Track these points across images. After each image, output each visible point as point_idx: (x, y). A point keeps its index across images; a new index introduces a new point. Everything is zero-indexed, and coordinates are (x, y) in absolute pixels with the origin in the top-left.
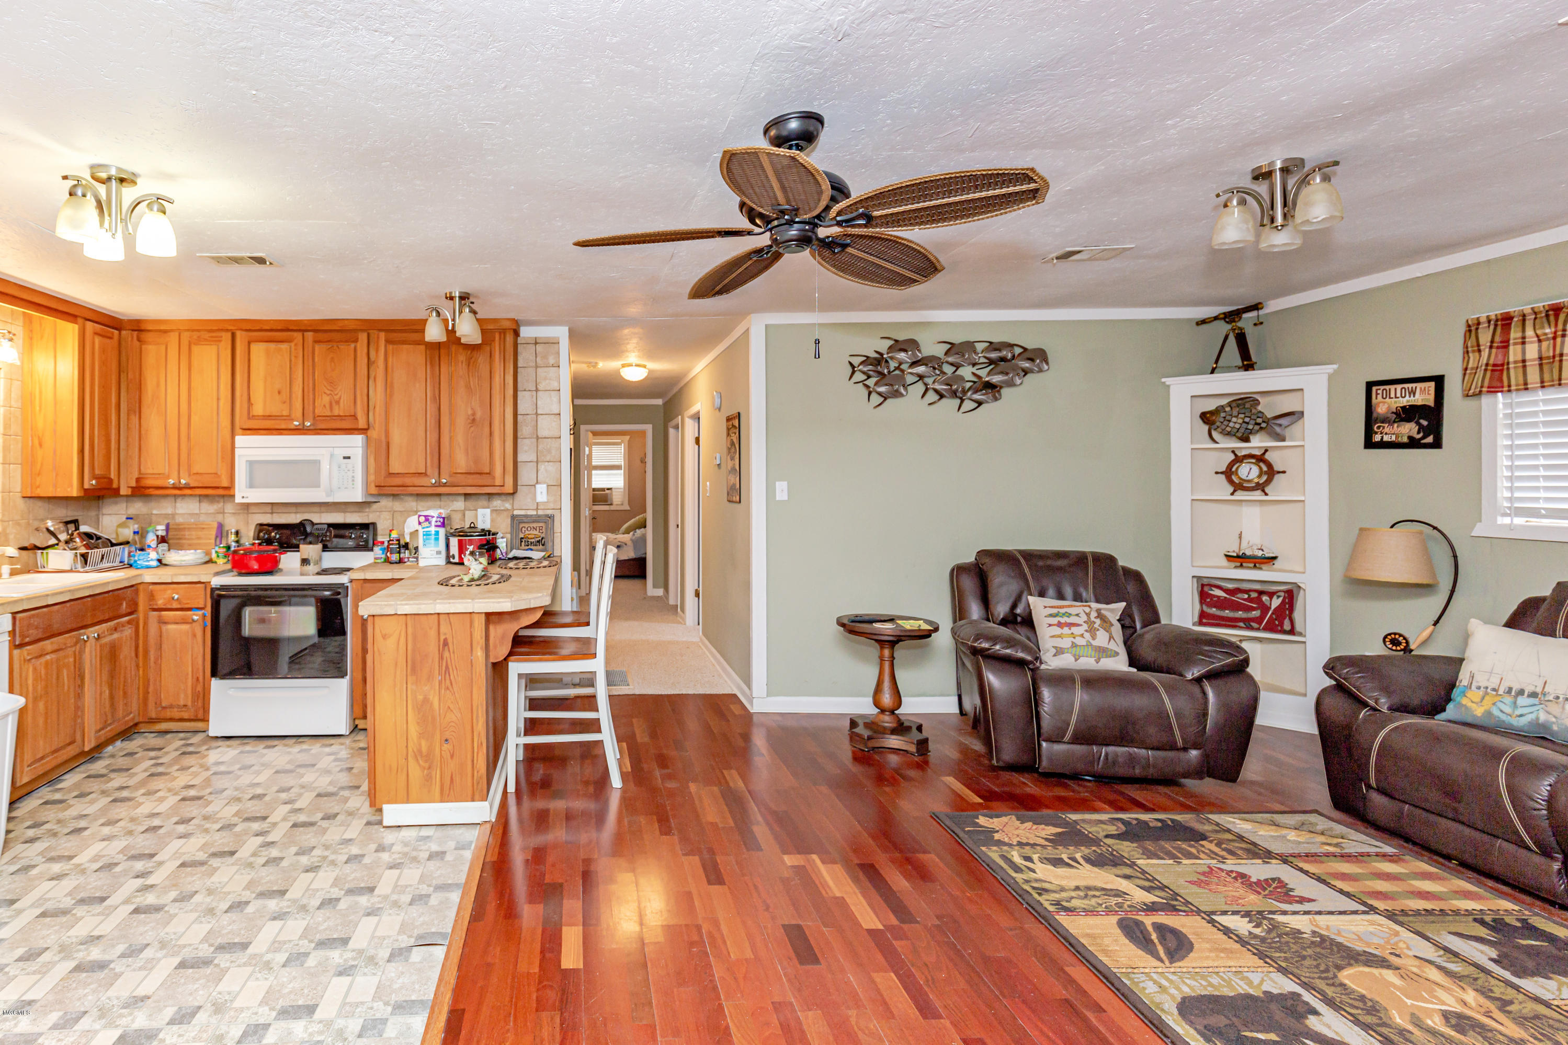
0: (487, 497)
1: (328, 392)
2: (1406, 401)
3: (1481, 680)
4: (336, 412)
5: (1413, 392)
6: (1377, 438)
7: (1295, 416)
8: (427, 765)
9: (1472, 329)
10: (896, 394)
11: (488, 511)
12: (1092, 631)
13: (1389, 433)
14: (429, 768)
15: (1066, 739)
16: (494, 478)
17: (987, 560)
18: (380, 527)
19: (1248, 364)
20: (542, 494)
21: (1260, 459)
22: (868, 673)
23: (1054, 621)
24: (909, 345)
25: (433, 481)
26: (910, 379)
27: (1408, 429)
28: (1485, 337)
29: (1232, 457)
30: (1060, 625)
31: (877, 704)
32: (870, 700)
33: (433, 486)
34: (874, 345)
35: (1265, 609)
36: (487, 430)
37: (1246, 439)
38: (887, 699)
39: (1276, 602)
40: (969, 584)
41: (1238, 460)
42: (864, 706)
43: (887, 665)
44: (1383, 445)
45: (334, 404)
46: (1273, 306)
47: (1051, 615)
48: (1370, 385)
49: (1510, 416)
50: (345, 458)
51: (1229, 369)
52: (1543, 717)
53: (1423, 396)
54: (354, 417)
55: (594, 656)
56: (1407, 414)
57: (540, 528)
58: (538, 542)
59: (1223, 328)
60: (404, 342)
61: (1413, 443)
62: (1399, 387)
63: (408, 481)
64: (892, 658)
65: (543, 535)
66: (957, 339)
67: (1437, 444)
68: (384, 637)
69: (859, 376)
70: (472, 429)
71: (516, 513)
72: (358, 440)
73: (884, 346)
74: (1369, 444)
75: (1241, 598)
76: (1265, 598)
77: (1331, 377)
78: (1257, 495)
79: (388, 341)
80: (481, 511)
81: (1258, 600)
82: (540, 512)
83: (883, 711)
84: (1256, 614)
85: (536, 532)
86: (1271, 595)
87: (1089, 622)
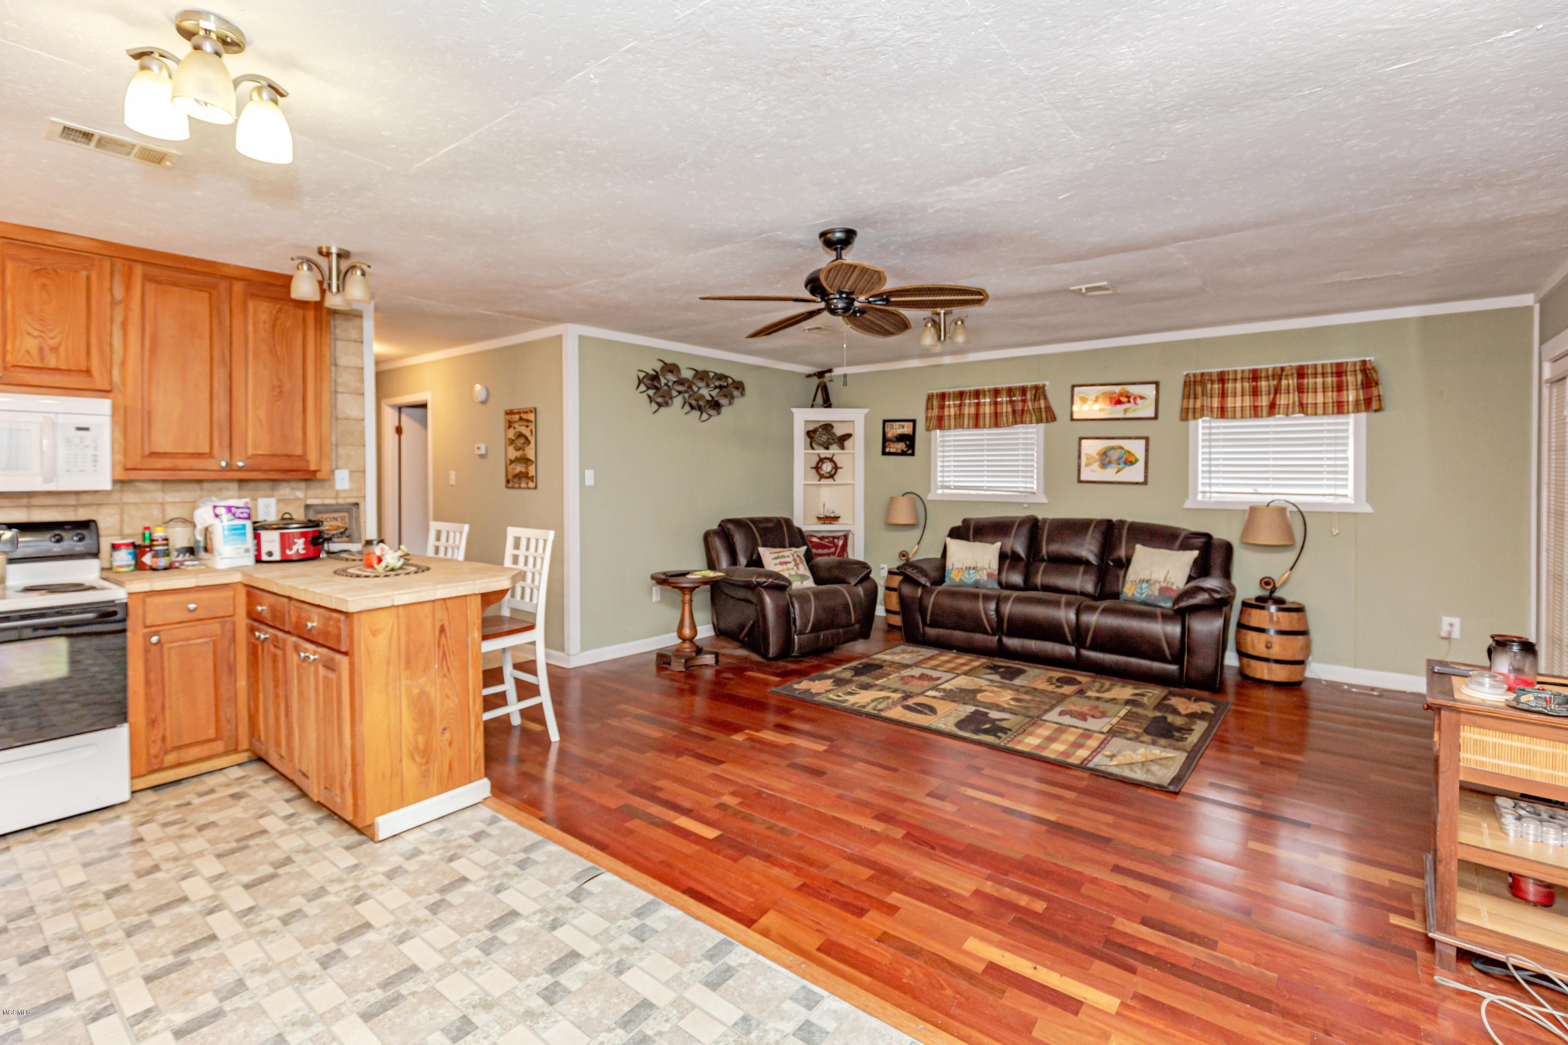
0: (270, 484)
1: (36, 333)
2: (900, 431)
3: (957, 565)
4: (52, 363)
5: (903, 427)
6: (887, 450)
7: (848, 436)
8: (424, 760)
9: (930, 398)
10: (667, 404)
11: (272, 501)
12: (797, 565)
13: (893, 448)
14: (427, 762)
15: (808, 631)
16: (308, 461)
17: (730, 526)
18: (102, 525)
19: (827, 403)
20: (342, 480)
21: (831, 460)
22: (673, 616)
23: (778, 561)
24: (672, 368)
25: (223, 464)
26: (674, 393)
27: (901, 446)
28: (935, 403)
29: (818, 459)
30: (781, 564)
31: (680, 636)
32: (675, 634)
33: (223, 470)
34: (651, 366)
35: (836, 546)
36: (299, 406)
37: (827, 448)
38: (687, 632)
39: (841, 543)
40: (718, 543)
41: (822, 460)
42: (670, 640)
43: (687, 606)
44: (890, 454)
45: (47, 351)
46: (838, 371)
47: (776, 558)
48: (885, 422)
49: (943, 441)
50: (79, 429)
51: (819, 406)
52: (978, 577)
53: (907, 429)
54: (88, 372)
55: (532, 627)
56: (901, 438)
57: (343, 519)
58: (342, 533)
59: (815, 381)
60: (175, 284)
61: (903, 453)
62: (897, 424)
63: (182, 463)
64: (691, 601)
65: (346, 525)
66: (700, 368)
67: (913, 454)
68: (374, 633)
69: (643, 388)
70: (278, 403)
71: (310, 502)
72: (104, 405)
73: (658, 366)
74: (884, 453)
75: (825, 542)
76: (836, 541)
77: (866, 416)
78: (830, 481)
79: (147, 278)
80: (262, 502)
81: (833, 542)
82: (341, 501)
83: (684, 640)
84: (833, 550)
85: (338, 523)
86: (838, 538)
87: (795, 560)
